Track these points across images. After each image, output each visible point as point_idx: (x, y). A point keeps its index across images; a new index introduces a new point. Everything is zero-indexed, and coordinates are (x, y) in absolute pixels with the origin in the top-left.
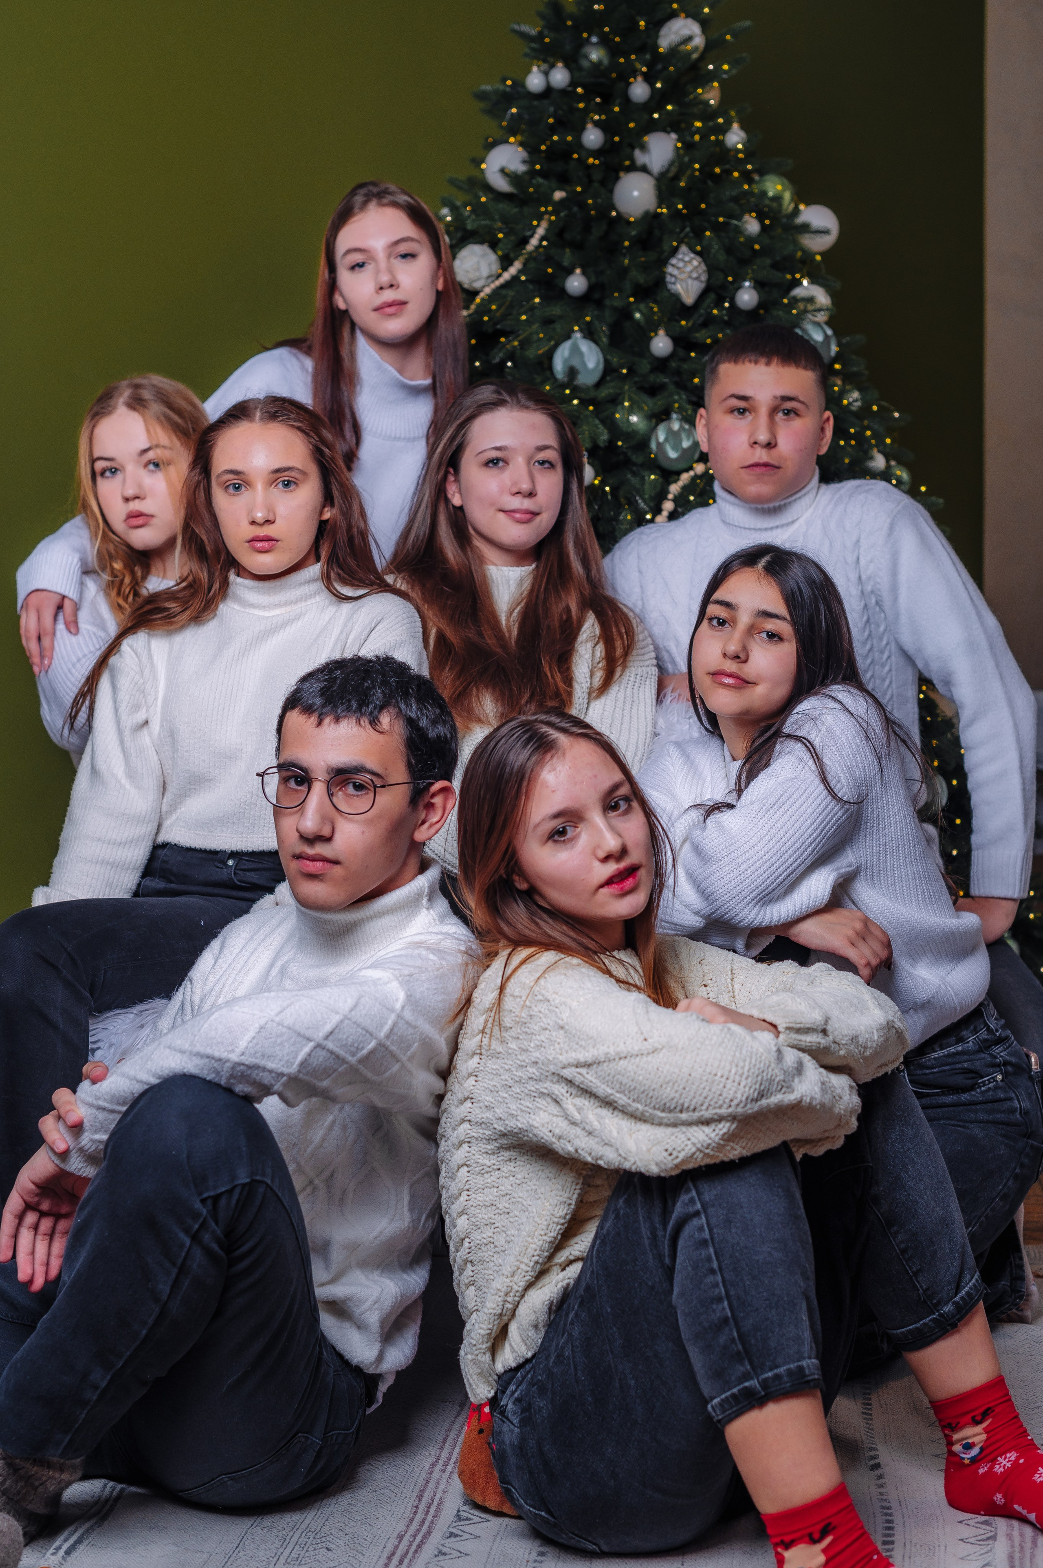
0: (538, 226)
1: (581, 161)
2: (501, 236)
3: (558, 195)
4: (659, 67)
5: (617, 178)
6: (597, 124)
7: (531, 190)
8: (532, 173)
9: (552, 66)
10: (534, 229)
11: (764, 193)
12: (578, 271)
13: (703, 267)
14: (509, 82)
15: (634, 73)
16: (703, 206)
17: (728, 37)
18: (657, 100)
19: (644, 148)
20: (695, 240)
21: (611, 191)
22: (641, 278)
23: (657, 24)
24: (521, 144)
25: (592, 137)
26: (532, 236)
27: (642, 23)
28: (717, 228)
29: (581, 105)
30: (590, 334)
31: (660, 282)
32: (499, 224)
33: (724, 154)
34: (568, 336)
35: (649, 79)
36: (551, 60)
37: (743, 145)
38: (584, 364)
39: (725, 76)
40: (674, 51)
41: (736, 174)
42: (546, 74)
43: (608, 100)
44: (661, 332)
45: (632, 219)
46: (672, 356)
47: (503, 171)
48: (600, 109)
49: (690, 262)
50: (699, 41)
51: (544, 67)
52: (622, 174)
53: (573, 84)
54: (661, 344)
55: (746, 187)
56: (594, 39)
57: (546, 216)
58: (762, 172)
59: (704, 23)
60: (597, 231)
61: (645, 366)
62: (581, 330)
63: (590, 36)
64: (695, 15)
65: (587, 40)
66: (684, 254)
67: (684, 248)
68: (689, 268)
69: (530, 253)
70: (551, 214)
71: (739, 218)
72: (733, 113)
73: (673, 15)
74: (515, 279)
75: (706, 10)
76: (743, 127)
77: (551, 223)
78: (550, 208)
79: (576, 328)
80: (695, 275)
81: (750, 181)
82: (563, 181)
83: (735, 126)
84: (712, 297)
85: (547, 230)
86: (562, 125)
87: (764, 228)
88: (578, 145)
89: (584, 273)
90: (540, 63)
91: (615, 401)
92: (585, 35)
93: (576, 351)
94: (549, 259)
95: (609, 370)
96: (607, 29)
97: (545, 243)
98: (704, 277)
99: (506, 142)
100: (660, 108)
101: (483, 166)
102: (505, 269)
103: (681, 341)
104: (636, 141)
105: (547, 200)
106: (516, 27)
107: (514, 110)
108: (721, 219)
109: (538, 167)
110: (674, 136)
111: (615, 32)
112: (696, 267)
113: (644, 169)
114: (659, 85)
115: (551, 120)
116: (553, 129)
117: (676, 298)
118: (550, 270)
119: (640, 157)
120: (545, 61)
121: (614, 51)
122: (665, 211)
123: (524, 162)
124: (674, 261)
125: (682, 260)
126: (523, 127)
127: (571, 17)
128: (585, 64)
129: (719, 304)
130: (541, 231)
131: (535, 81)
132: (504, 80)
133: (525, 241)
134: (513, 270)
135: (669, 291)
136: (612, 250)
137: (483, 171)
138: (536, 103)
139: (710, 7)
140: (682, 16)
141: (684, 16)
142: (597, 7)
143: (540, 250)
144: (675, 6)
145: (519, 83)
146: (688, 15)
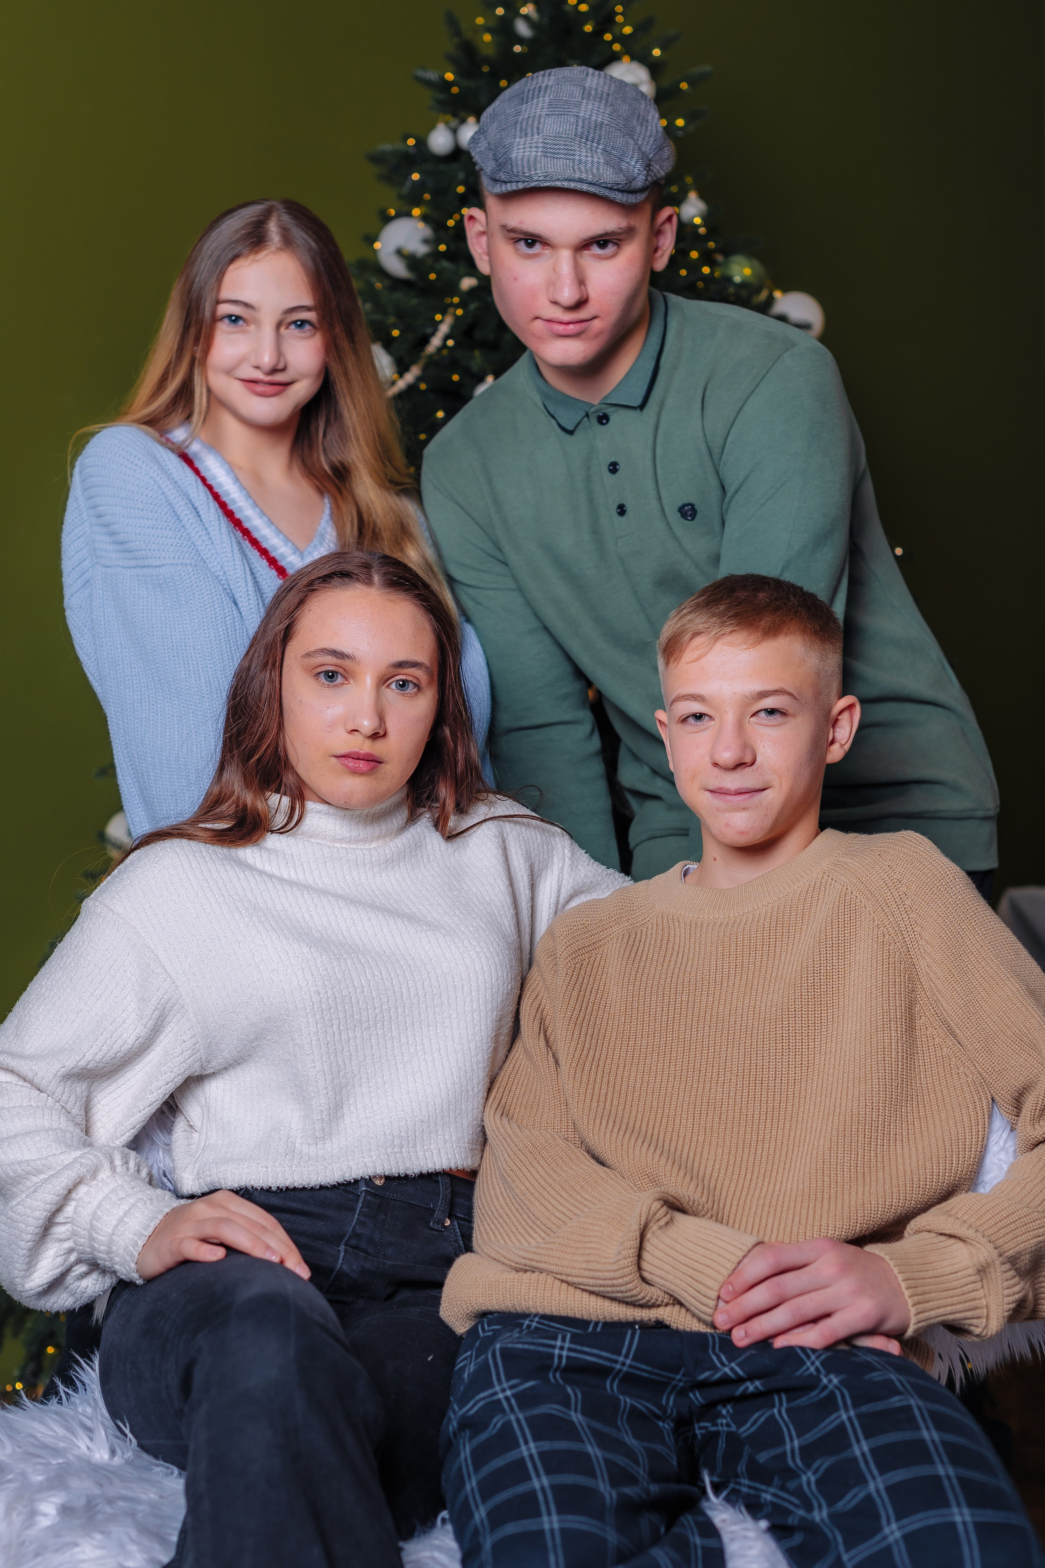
0: (441, 321)
2: (396, 333)
3: (468, 283)
7: (433, 276)
8: (436, 255)
9: (463, 121)
10: (436, 325)
11: (728, 279)
14: (411, 142)
17: (684, 86)
24: (424, 218)
26: (433, 334)
32: (392, 320)
36: (463, 114)
37: (703, 219)
39: (680, 134)
41: (694, 255)
42: (455, 131)
47: (399, 252)
51: (454, 123)
55: (706, 270)
57: (451, 310)
58: (728, 252)
59: (655, 69)
64: (643, 58)
69: (430, 357)
70: (457, 306)
72: (689, 180)
73: (616, 57)
74: (412, 389)
75: (657, 52)
76: (702, 196)
77: (457, 318)
78: (456, 300)
81: (712, 264)
83: (693, 196)
85: (453, 328)
86: (472, 196)
90: (449, 117)
94: (455, 363)
97: (450, 343)
99: (409, 215)
101: (377, 245)
102: (401, 374)
105: (453, 289)
106: (420, 73)
107: (416, 176)
109: (442, 248)
115: (461, 189)
116: (463, 201)
118: (456, 378)
120: (455, 115)
123: (426, 241)
126: (427, 196)
127: (487, 61)
130: (444, 329)
132: (405, 138)
133: (425, 340)
134: (410, 377)
137: (375, 252)
138: (442, 167)
139: (663, 49)
140: (626, 59)
141: (629, 59)
142: (517, 49)
143: (445, 352)
144: (617, 47)
145: (422, 143)
146: (633, 58)
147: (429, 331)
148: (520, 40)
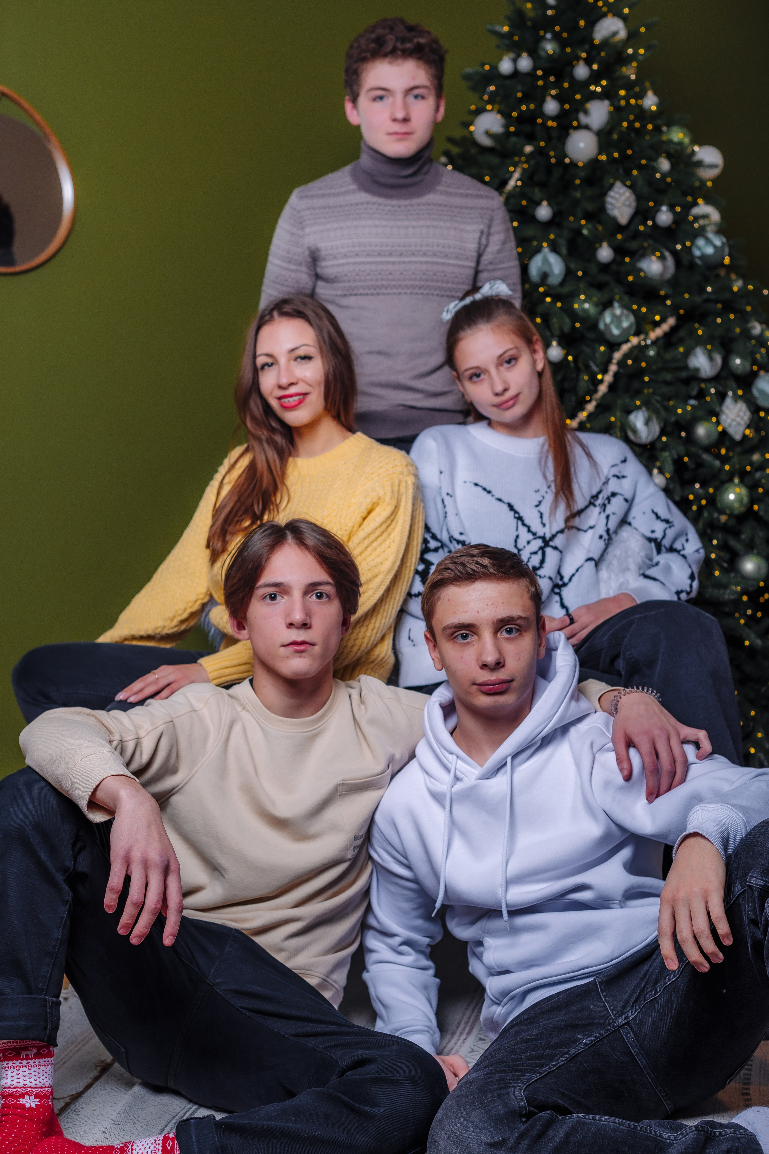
0: (514, 171)
1: (544, 124)
2: (487, 179)
3: (528, 149)
4: (594, 53)
5: (567, 135)
6: (554, 97)
7: (509, 145)
8: (508, 133)
9: (519, 56)
10: (512, 173)
11: (671, 140)
12: (545, 203)
13: (633, 198)
14: (487, 67)
15: (578, 58)
16: (629, 152)
17: (643, 30)
18: (595, 78)
19: (586, 112)
20: (625, 177)
21: (564, 144)
22: (590, 207)
23: (592, 23)
24: (499, 112)
25: (551, 107)
26: (510, 178)
27: (582, 23)
28: (640, 167)
29: (540, 83)
30: (554, 248)
31: (602, 209)
32: (486, 171)
33: (642, 114)
34: (538, 250)
35: (588, 62)
36: (519, 51)
37: (657, 107)
38: (552, 270)
39: (640, 58)
40: (606, 43)
41: (651, 128)
42: (515, 61)
43: (560, 79)
44: (605, 245)
45: (581, 164)
46: (613, 261)
47: (487, 133)
48: (555, 86)
49: (623, 194)
50: (623, 34)
51: (513, 56)
52: (571, 131)
53: (535, 69)
54: (605, 253)
56: (549, 36)
57: (520, 165)
58: (669, 125)
59: (626, 20)
60: (557, 174)
61: (593, 269)
62: (548, 246)
63: (546, 33)
64: (619, 14)
65: (543, 38)
66: (620, 188)
67: (618, 184)
68: (623, 199)
69: (510, 191)
70: (524, 163)
71: (655, 160)
72: (647, 84)
73: (604, 15)
75: (626, 11)
76: (656, 93)
77: (524, 170)
78: (523, 159)
79: (545, 244)
80: (627, 203)
81: (661, 132)
82: (531, 138)
84: (639, 217)
85: (522, 175)
86: (527, 98)
87: (673, 165)
88: (539, 112)
89: (550, 204)
90: (510, 53)
91: (573, 295)
92: (542, 33)
93: (546, 261)
94: (523, 195)
95: (569, 273)
96: (557, 28)
97: (520, 184)
98: (634, 204)
99: (488, 110)
100: (597, 84)
101: (472, 128)
103: (619, 250)
104: (580, 108)
105: (521, 153)
106: (491, 27)
107: (492, 88)
108: (644, 162)
109: (512, 129)
110: (607, 103)
111: (562, 30)
112: (628, 199)
113: (587, 127)
114: (595, 67)
115: (519, 95)
116: (521, 101)
117: (614, 220)
118: (525, 203)
119: (583, 119)
120: (514, 52)
121: (563, 44)
122: (604, 158)
123: (502, 125)
124: (611, 193)
125: (617, 193)
126: (499, 99)
127: (530, 19)
128: (542, 54)
129: (645, 222)
130: (517, 175)
131: (506, 66)
132: (483, 65)
133: (505, 182)
135: (608, 216)
136: (566, 186)
137: (471, 132)
138: (508, 82)
139: (630, 8)
140: (610, 15)
141: (612, 15)
142: (550, 12)
143: (518, 190)
144: (605, 9)
145: (494, 68)
146: (614, 15)
147: (507, 176)
148: (551, 7)
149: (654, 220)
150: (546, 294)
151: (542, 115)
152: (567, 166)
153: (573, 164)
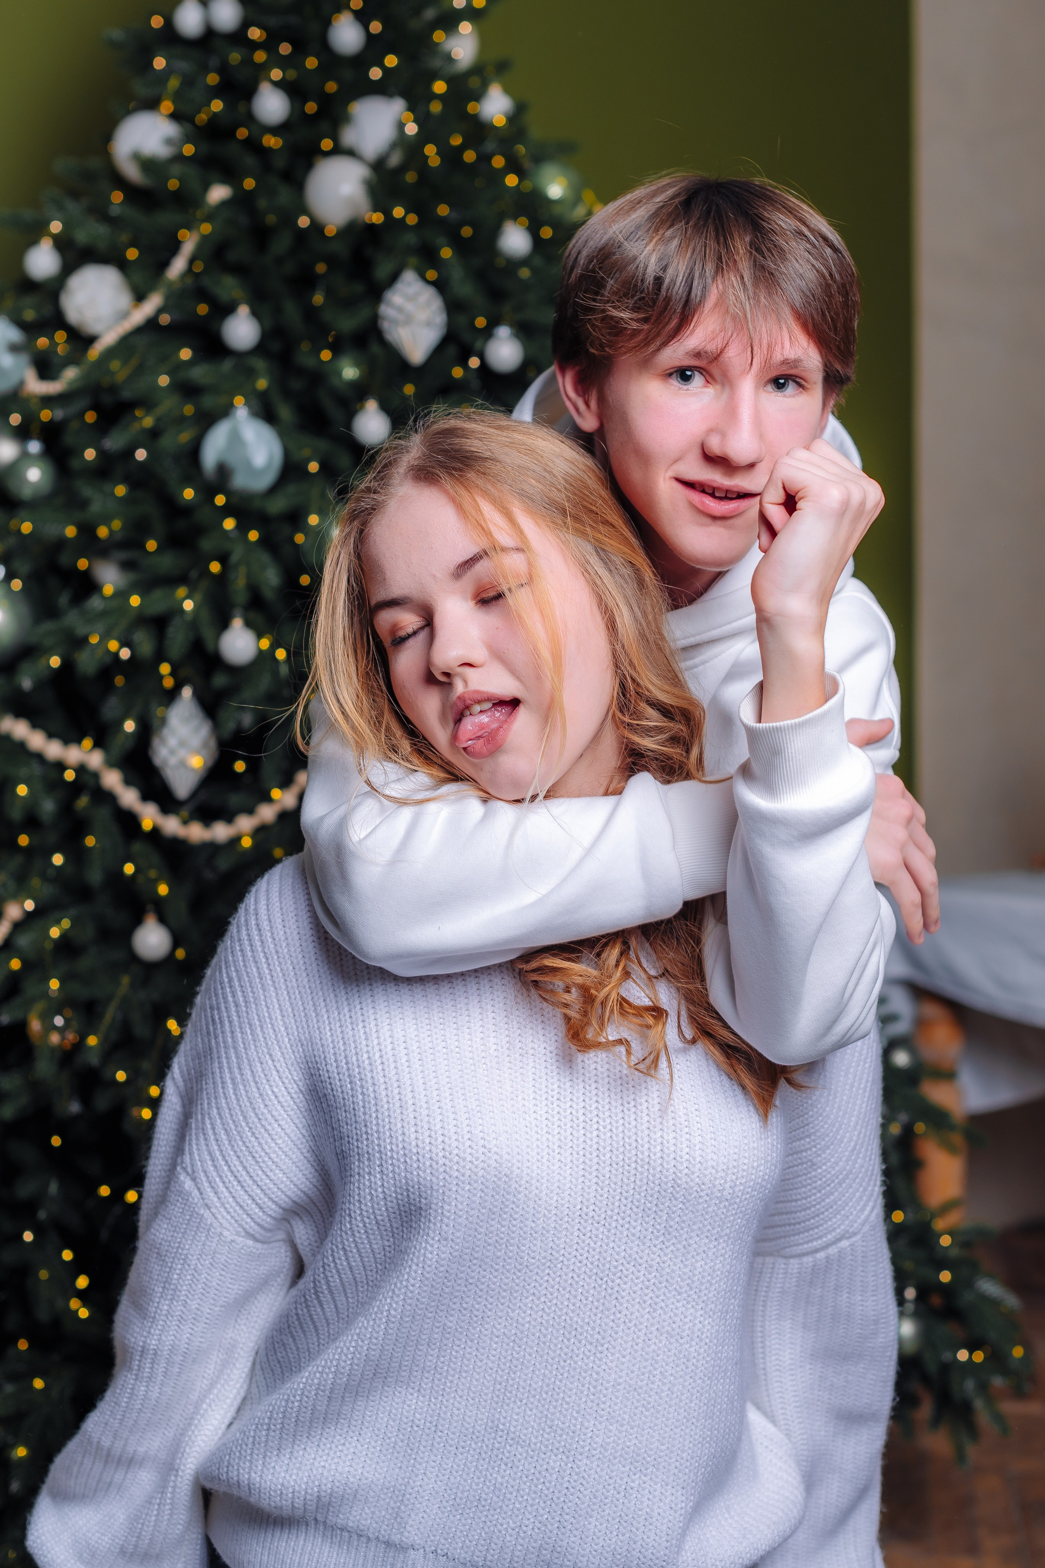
0: (187, 238)
1: (254, 142)
2: (133, 253)
3: (218, 193)
5: (311, 167)
6: (277, 84)
7: (173, 184)
10: (179, 244)
11: (541, 193)
12: (243, 311)
13: (438, 304)
14: (156, 21)
15: (341, 9)
16: (443, 212)
18: (375, 50)
19: (353, 120)
20: (426, 261)
21: (302, 187)
22: (342, 322)
24: (173, 115)
25: (270, 105)
26: (175, 254)
28: (457, 243)
29: (257, 57)
30: (262, 411)
31: (371, 328)
32: (127, 238)
33: (479, 132)
34: (226, 411)
35: (363, 18)
37: (508, 117)
38: (249, 459)
41: (499, 161)
42: (205, 5)
43: (301, 49)
44: (372, 406)
45: (331, 230)
47: (139, 158)
48: (284, 63)
49: (418, 296)
52: (318, 160)
53: (245, 25)
54: (371, 425)
57: (196, 226)
58: (540, 159)
60: (276, 250)
61: (344, 457)
62: (248, 404)
66: (411, 284)
67: (409, 275)
68: (415, 306)
69: (172, 283)
70: (203, 223)
71: (495, 227)
74: (151, 322)
76: (506, 89)
77: (204, 235)
78: (206, 214)
79: (240, 401)
80: (427, 319)
81: (520, 173)
82: (226, 171)
83: (496, 89)
84: (452, 351)
85: (198, 247)
86: (226, 86)
87: (538, 242)
88: (248, 116)
89: (255, 313)
91: (295, 516)
93: (235, 438)
94: (202, 294)
95: (290, 467)
97: (196, 267)
98: (441, 321)
99: (154, 109)
100: (379, 61)
101: (113, 146)
102: (138, 304)
103: (400, 419)
104: (339, 111)
105: (201, 202)
107: (160, 63)
108: (469, 232)
109: (189, 149)
110: (398, 103)
112: (430, 305)
113: (351, 153)
114: (378, 27)
116: (214, 93)
117: (398, 354)
118: (203, 309)
119: (347, 136)
122: (379, 216)
123: (169, 141)
124: (393, 295)
125: (406, 293)
129: (463, 362)
130: (188, 249)
131: (189, 19)
132: (149, 17)
133: (166, 263)
134: (148, 308)
135: (385, 341)
137: (111, 155)
138: (192, 52)
143: (190, 278)
145: (169, 22)
147: (171, 250)
149: (482, 357)
150: (227, 511)
151: (250, 119)
152: (301, 234)
153: (317, 227)
